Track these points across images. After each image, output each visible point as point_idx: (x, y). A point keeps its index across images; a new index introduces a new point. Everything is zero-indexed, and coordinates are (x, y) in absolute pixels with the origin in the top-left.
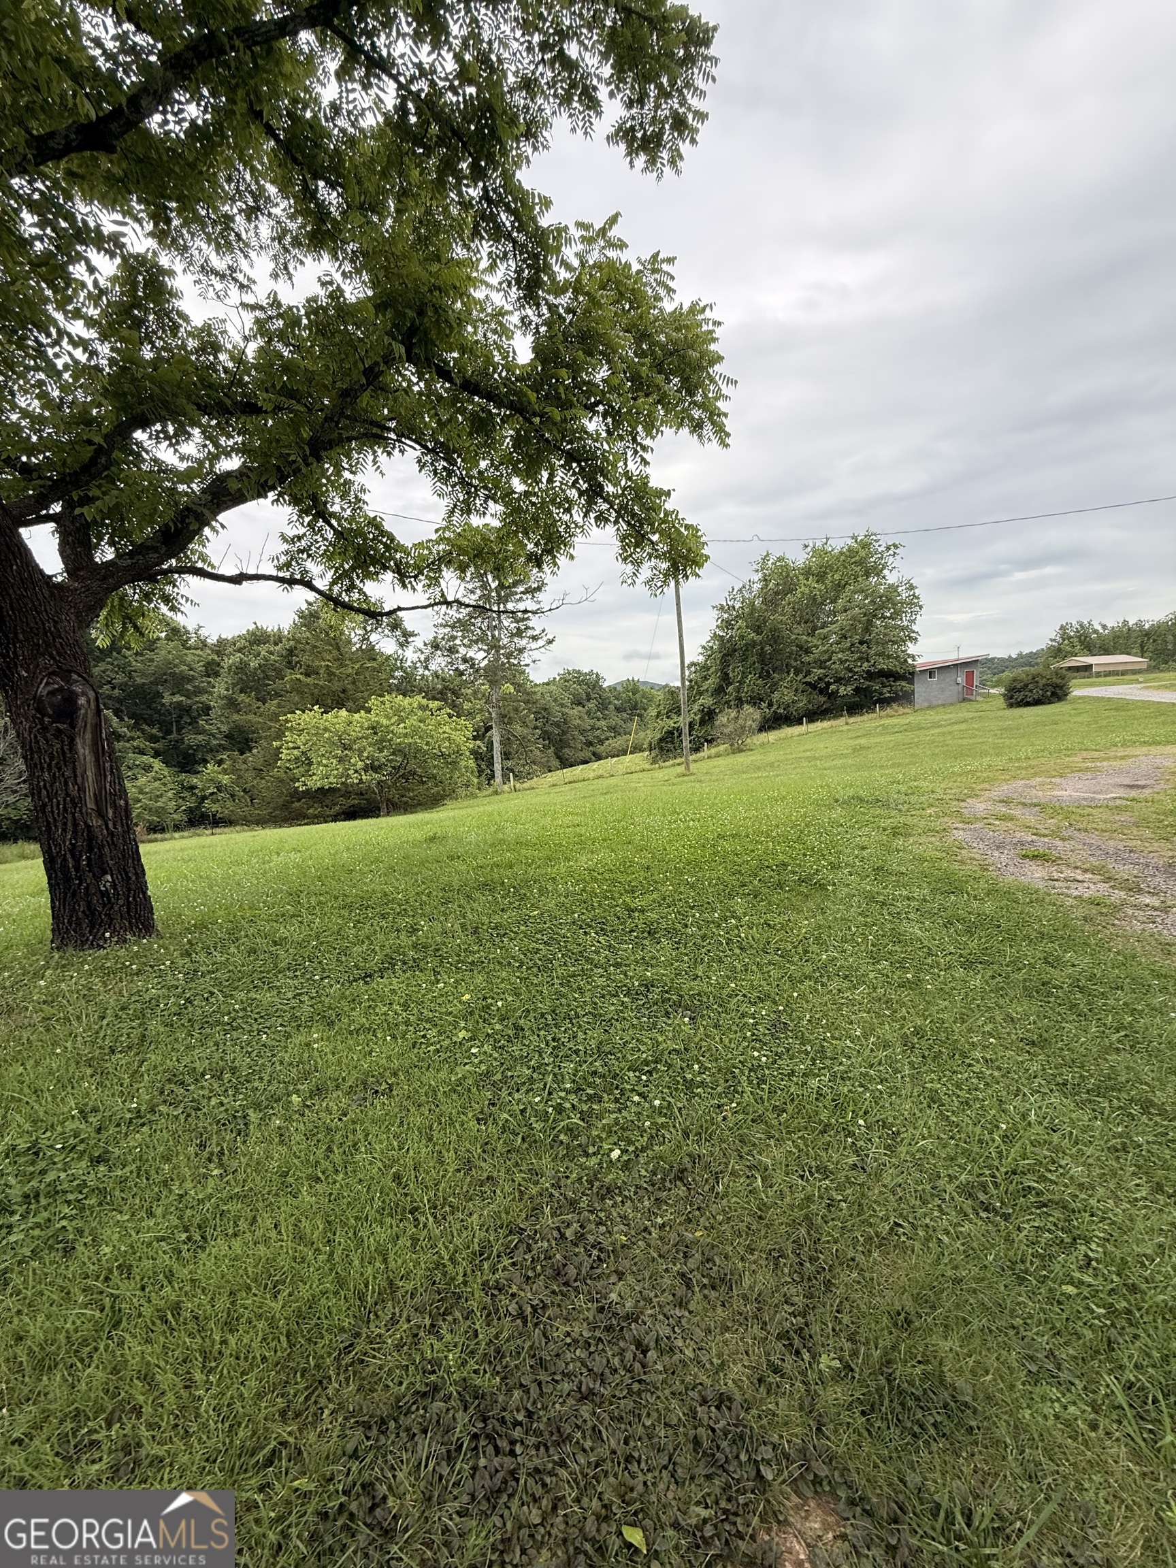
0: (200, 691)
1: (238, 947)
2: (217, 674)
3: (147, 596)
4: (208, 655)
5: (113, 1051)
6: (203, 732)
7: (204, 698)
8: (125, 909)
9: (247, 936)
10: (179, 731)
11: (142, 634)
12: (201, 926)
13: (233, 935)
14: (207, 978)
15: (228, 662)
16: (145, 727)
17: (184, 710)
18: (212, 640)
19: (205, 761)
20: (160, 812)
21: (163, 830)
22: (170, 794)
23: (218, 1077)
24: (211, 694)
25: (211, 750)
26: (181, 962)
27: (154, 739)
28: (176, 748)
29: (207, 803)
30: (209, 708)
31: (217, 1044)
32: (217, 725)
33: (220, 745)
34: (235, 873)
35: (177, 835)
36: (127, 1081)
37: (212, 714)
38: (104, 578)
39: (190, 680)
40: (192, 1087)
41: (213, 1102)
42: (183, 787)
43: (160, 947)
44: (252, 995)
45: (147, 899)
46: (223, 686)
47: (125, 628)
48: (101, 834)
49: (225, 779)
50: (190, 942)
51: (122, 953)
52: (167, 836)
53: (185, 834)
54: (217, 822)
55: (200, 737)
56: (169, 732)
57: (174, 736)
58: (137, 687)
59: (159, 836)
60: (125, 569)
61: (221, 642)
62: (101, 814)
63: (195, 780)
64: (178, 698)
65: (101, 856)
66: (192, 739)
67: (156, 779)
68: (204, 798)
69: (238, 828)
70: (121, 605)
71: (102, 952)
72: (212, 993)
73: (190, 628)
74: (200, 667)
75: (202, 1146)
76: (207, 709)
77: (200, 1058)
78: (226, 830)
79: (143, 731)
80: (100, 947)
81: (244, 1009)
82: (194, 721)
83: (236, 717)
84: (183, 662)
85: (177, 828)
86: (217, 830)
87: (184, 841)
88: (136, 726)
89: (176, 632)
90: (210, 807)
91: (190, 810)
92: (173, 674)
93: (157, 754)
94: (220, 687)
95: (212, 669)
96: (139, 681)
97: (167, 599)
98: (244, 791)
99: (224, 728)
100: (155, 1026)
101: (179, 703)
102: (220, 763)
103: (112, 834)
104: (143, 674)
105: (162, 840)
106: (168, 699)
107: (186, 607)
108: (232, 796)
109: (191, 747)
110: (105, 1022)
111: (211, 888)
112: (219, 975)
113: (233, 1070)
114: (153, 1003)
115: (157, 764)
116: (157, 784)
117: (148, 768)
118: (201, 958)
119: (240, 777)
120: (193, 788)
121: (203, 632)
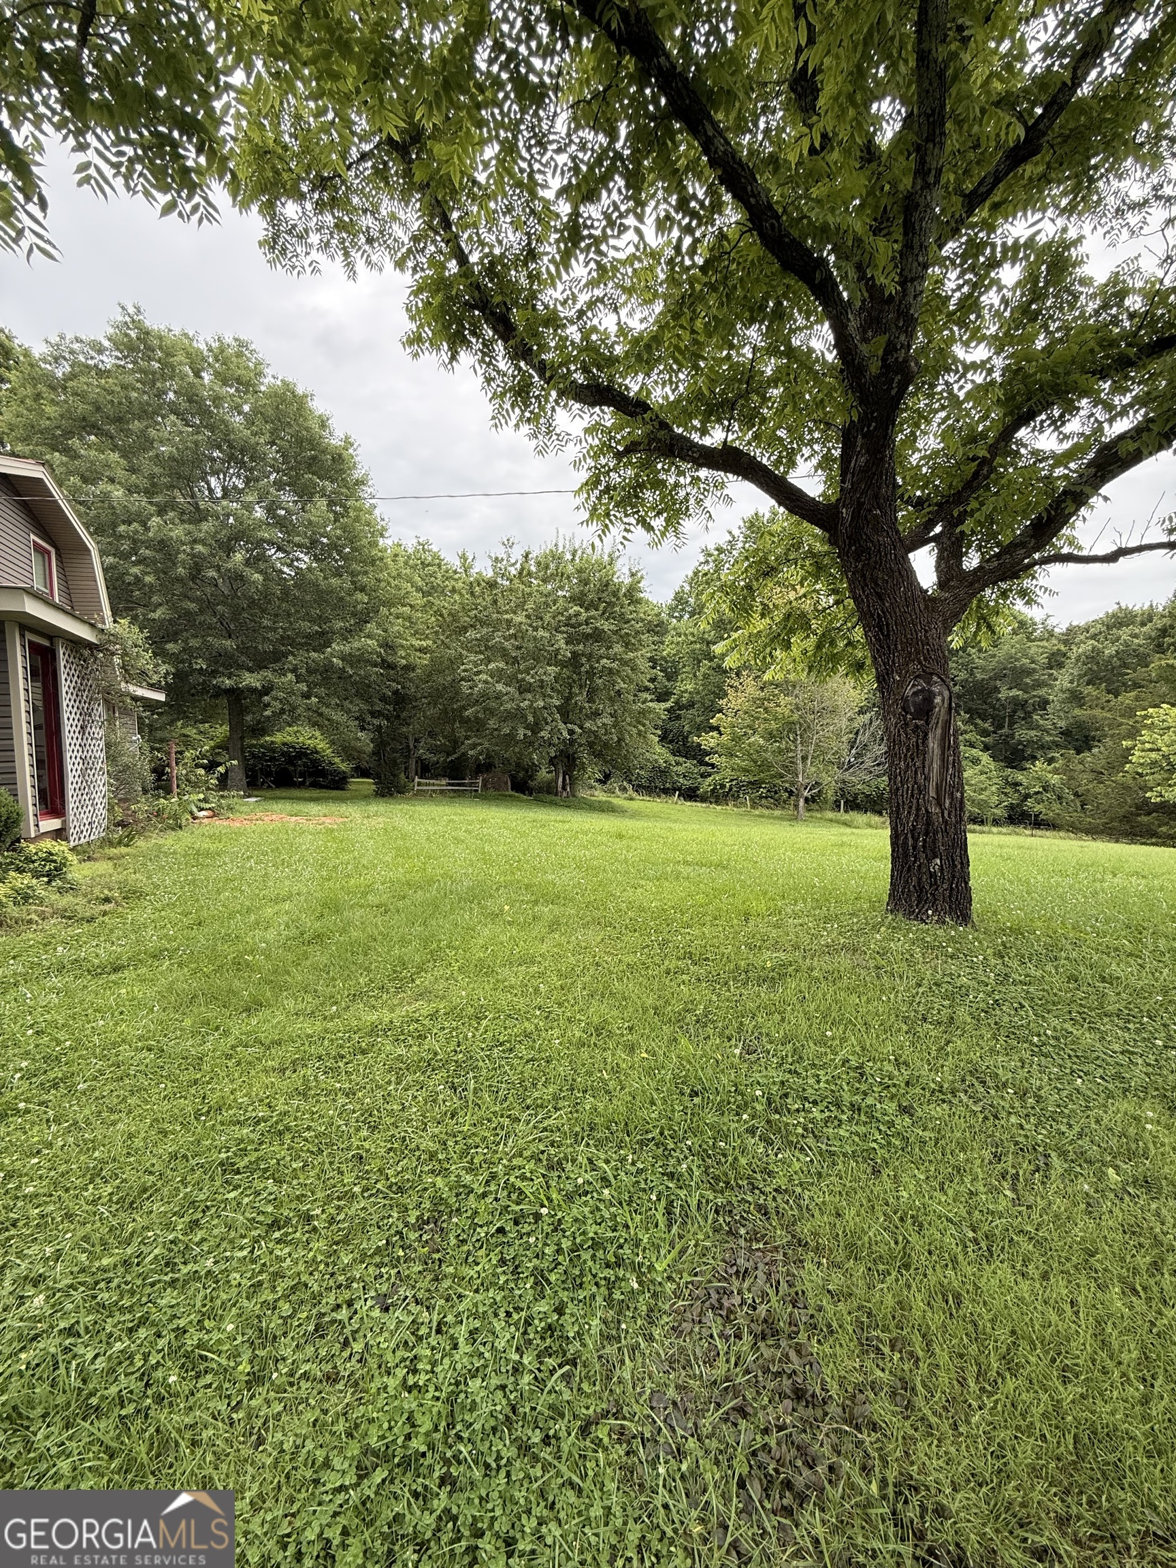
0: (1039, 684)
1: (1056, 968)
2: (1061, 665)
3: (1004, 594)
4: (1054, 645)
5: (925, 1019)
6: (1038, 727)
7: (1042, 692)
8: (947, 893)
9: (1067, 958)
10: (1011, 725)
11: (993, 632)
12: (1017, 931)
13: (1052, 952)
14: (1019, 988)
15: (1076, 651)
16: (979, 721)
17: (1019, 704)
18: (1061, 629)
19: (1034, 758)
20: (982, 804)
21: (982, 823)
22: (994, 788)
23: (1022, 1095)
24: (1051, 686)
25: (1042, 747)
26: (993, 962)
27: (985, 733)
28: (1006, 742)
29: (1030, 802)
30: (1047, 702)
31: (1022, 1061)
32: (1055, 719)
33: (1053, 742)
34: (1058, 884)
35: (995, 829)
36: (934, 1053)
37: (1050, 708)
38: (971, 584)
39: (1030, 672)
40: (992, 1092)
41: (1013, 1119)
42: (1007, 783)
43: (976, 939)
44: (1067, 1026)
45: (968, 889)
46: (1067, 678)
47: (978, 628)
48: (937, 820)
49: (1055, 779)
50: (1003, 944)
51: (940, 932)
52: (986, 828)
53: (1004, 830)
54: (1039, 823)
55: (1033, 733)
56: (1001, 727)
57: (1005, 730)
58: (976, 683)
59: (977, 827)
60: (991, 571)
61: (1071, 631)
62: (940, 803)
63: (1020, 777)
64: (1014, 692)
65: (934, 841)
66: (1023, 734)
67: (982, 773)
68: (1027, 796)
69: (1062, 834)
70: (979, 607)
71: (922, 926)
72: (1022, 1006)
73: (1037, 620)
74: (1043, 660)
75: (998, 1157)
76: (1044, 704)
77: (1004, 1066)
78: (1048, 833)
79: (976, 725)
80: (923, 921)
81: (1057, 1039)
82: (1028, 715)
83: (1077, 712)
84: (1026, 656)
85: (996, 822)
86: (1039, 832)
87: (1003, 837)
88: (970, 721)
89: (1023, 625)
90: (1031, 805)
91: (1011, 807)
92: (1014, 669)
93: (986, 748)
94: (1063, 680)
95: (1056, 661)
96: (979, 676)
97: (1023, 593)
98: (1076, 795)
99: (1062, 724)
100: (962, 1014)
101: (1015, 698)
102: (1050, 761)
103: (945, 822)
104: (984, 670)
105: (982, 832)
106: (1004, 694)
107: (1043, 599)
108: (1059, 798)
109: (1020, 742)
110: (921, 990)
111: (1028, 893)
112: (1032, 989)
113: (1039, 1099)
114: (963, 992)
115: (985, 758)
116: (983, 777)
117: (976, 761)
118: (1015, 964)
119: (1071, 778)
120: (1017, 784)
121: (1051, 622)
